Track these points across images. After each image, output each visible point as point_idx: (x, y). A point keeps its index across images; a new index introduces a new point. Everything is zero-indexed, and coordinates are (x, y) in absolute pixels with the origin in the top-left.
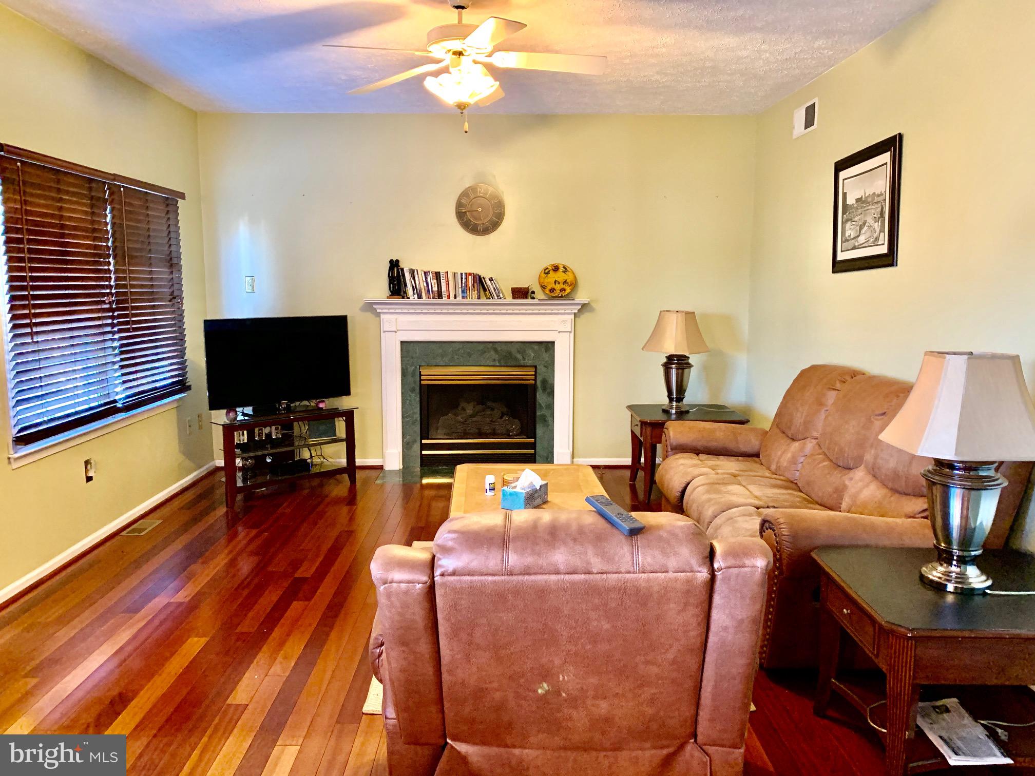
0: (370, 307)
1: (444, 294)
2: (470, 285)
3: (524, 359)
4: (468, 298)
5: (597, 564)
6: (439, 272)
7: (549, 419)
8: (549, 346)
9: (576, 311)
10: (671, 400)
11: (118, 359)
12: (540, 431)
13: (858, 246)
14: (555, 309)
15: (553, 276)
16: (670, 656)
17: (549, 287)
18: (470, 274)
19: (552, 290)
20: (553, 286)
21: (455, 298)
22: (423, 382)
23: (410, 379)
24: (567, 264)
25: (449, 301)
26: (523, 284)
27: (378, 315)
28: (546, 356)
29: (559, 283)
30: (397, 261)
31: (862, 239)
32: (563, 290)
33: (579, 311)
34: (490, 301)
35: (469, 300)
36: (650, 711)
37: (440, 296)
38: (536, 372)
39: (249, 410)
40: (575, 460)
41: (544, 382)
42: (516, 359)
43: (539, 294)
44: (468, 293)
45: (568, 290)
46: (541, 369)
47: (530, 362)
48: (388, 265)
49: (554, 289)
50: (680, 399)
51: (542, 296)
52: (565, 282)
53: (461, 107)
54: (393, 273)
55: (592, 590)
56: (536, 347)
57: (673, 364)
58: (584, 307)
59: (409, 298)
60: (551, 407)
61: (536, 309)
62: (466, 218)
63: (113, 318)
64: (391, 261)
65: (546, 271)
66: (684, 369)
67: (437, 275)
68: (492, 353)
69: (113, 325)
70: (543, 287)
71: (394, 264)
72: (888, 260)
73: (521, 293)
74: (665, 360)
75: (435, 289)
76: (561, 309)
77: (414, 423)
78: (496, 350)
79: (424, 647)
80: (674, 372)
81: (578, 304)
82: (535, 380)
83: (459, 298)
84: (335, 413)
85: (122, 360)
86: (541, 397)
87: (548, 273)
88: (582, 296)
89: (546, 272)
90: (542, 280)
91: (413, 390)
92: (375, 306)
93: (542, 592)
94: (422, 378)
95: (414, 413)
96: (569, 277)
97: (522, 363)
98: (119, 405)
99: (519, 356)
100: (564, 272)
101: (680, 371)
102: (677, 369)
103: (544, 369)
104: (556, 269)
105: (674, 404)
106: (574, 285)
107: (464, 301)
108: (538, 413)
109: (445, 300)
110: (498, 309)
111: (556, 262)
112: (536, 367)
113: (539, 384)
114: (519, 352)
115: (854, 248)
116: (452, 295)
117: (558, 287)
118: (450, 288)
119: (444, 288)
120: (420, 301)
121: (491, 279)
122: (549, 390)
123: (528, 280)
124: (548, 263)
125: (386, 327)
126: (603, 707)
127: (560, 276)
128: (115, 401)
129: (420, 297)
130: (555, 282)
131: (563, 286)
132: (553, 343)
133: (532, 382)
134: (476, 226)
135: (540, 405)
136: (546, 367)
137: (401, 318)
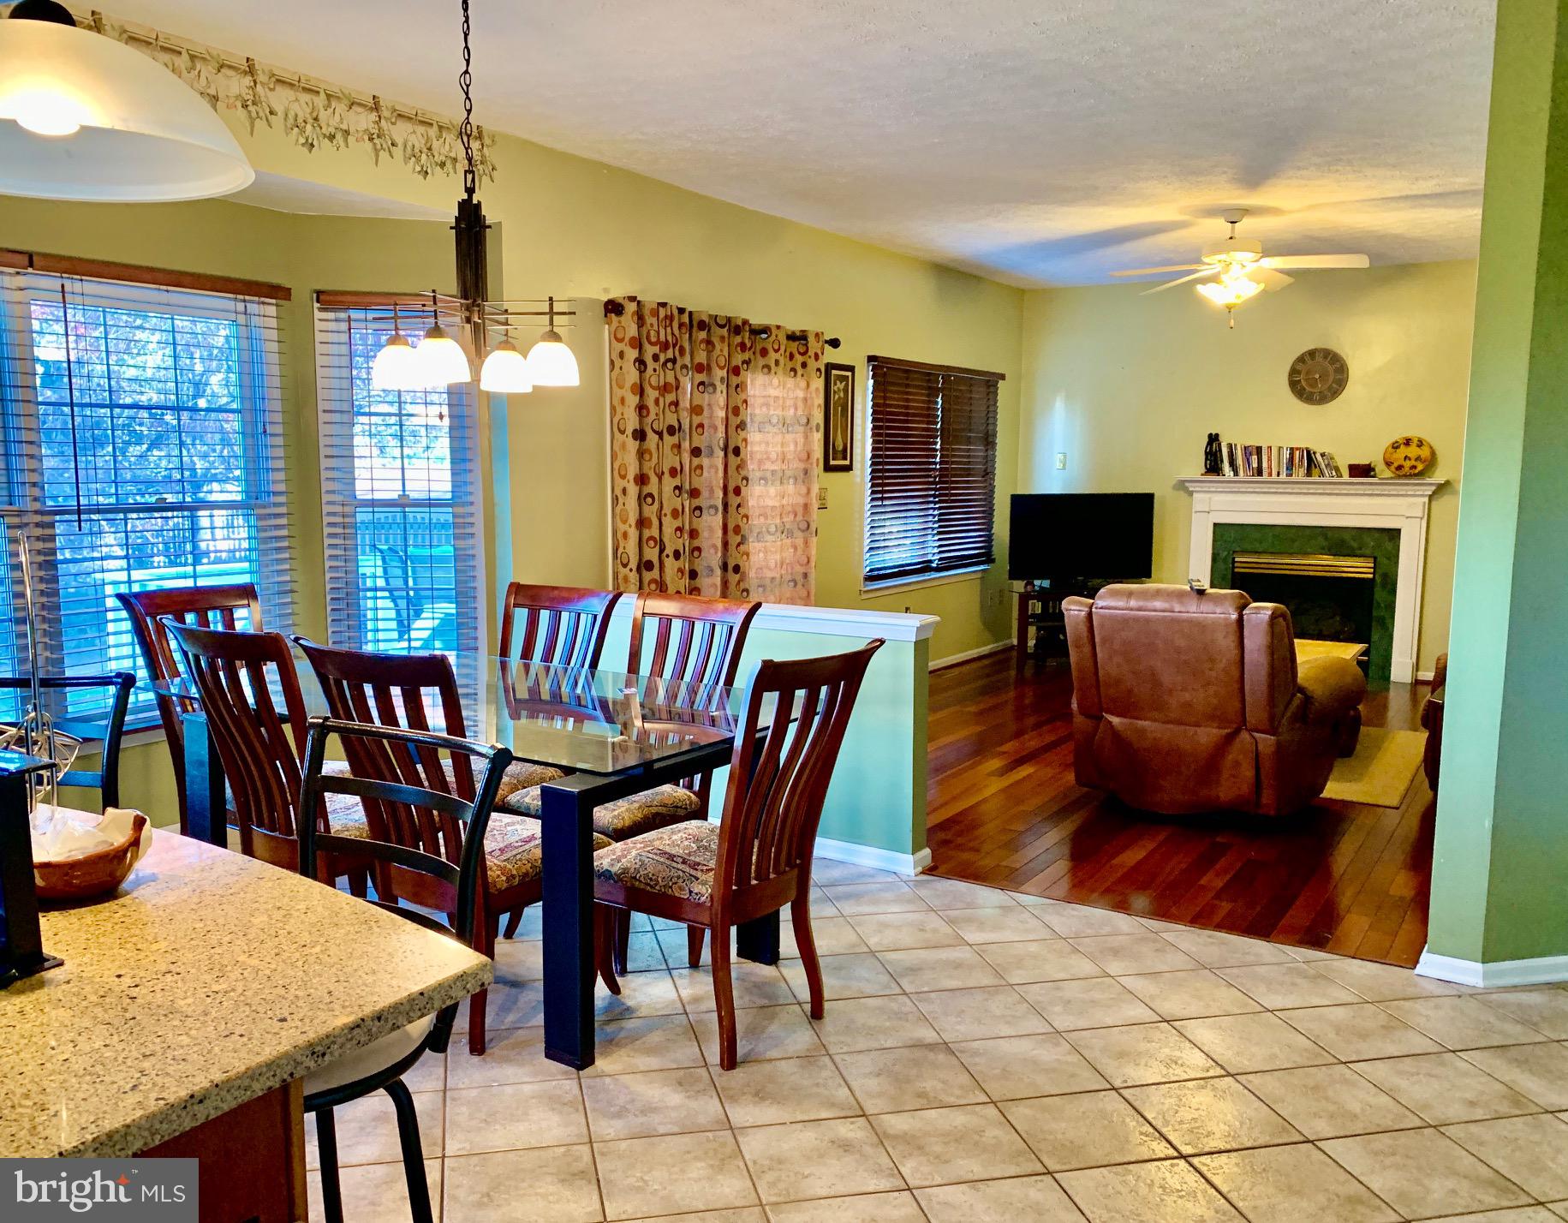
0: (1182, 486)
1: (1265, 472)
3: (1360, 547)
4: (1295, 475)
5: (1177, 608)
6: (1261, 447)
7: (1388, 621)
8: (1394, 534)
9: (1431, 493)
11: (936, 525)
14: (1402, 490)
15: (1403, 451)
16: (1222, 666)
17: (1396, 465)
18: (1297, 449)
19: (1400, 467)
20: (1401, 462)
21: (1278, 475)
22: (1236, 570)
23: (1221, 565)
24: (1423, 436)
25: (1270, 479)
26: (1364, 461)
27: (1191, 494)
28: (1389, 546)
29: (1410, 460)
30: (1217, 435)
32: (1414, 467)
33: (1434, 493)
34: (1322, 479)
35: (1294, 478)
36: (1215, 701)
37: (1260, 473)
38: (1375, 563)
39: (1046, 583)
40: (1419, 673)
41: (1385, 576)
42: (1351, 547)
43: (1383, 472)
44: (1294, 471)
45: (1420, 467)
46: (1382, 560)
47: (1368, 553)
48: (1206, 440)
49: (1402, 466)
51: (1388, 474)
52: (1418, 459)
53: (1229, 308)
54: (1211, 448)
55: (1174, 621)
56: (1377, 535)
58: (1442, 488)
59: (1224, 475)
60: (1391, 607)
61: (1377, 490)
62: (1301, 386)
63: (935, 490)
64: (1210, 435)
67: (1259, 450)
68: (1322, 539)
69: (934, 496)
70: (1388, 464)
71: (1213, 439)
73: (1361, 471)
75: (1255, 465)
76: (1410, 490)
78: (1326, 538)
79: (1087, 649)
81: (1431, 484)
82: (1374, 574)
83: (1283, 477)
85: (940, 527)
86: (1379, 595)
87: (1397, 448)
88: (1439, 477)
89: (1395, 446)
90: (1388, 455)
91: (1225, 579)
92: (1187, 484)
93: (1147, 620)
94: (1236, 565)
96: (1425, 453)
97: (1358, 552)
98: (934, 565)
99: (1355, 545)
100: (1418, 446)
103: (1385, 561)
104: (1408, 442)
106: (1431, 463)
107: (1289, 479)
108: (1375, 614)
109: (1265, 477)
110: (1330, 489)
111: (1408, 434)
112: (1376, 558)
113: (1378, 580)
114: (1355, 540)
116: (1274, 473)
117: (1408, 464)
118: (1272, 463)
119: (1265, 465)
120: (1236, 479)
121: (1323, 455)
122: (1391, 587)
123: (1370, 456)
124: (1398, 436)
125: (1197, 506)
126: (1187, 696)
127: (1413, 451)
128: (931, 561)
129: (1236, 474)
130: (1406, 458)
131: (1414, 463)
132: (1399, 531)
133: (1371, 576)
134: (1312, 394)
135: (1379, 604)
136: (1389, 559)
137: (1218, 498)
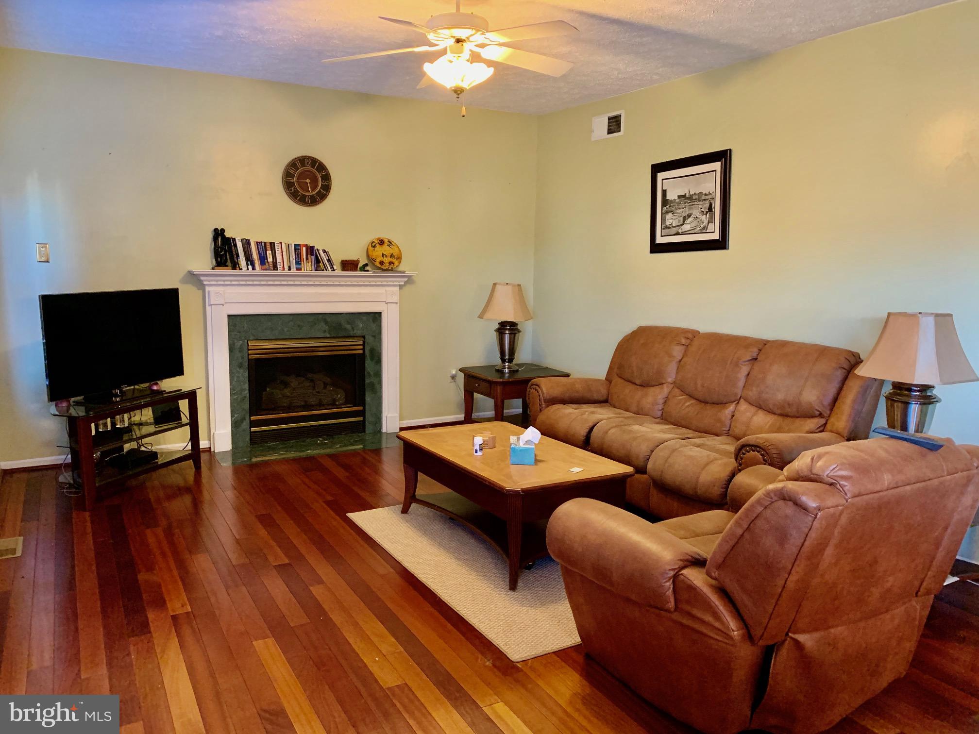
0: (194, 279)
1: (279, 266)
2: (305, 257)
3: (353, 329)
4: (303, 269)
6: (274, 243)
7: (377, 386)
8: (376, 317)
9: (403, 283)
10: (503, 361)
12: (368, 399)
13: (682, 232)
15: (380, 249)
17: (378, 260)
18: (303, 245)
19: (382, 263)
20: (381, 259)
21: (290, 269)
22: (251, 357)
23: (237, 354)
24: (391, 239)
25: (290, 273)
26: (352, 257)
27: (203, 287)
28: (373, 326)
29: (386, 256)
31: (686, 227)
32: (391, 263)
34: (325, 273)
35: (302, 272)
36: (909, 578)
37: (275, 267)
38: (364, 342)
40: (404, 421)
41: (372, 351)
42: (346, 330)
44: (302, 265)
45: (394, 264)
46: (369, 339)
47: (359, 333)
49: (383, 262)
50: (511, 360)
52: (392, 256)
53: (458, 91)
56: (364, 318)
57: (507, 329)
59: (241, 269)
60: (378, 374)
62: (294, 188)
65: (373, 244)
66: (515, 334)
67: (272, 245)
68: (323, 324)
70: (373, 260)
72: (721, 244)
73: (349, 265)
74: (497, 326)
75: (270, 259)
77: (243, 399)
78: (326, 323)
80: (507, 337)
82: (364, 349)
83: (294, 270)
84: (180, 395)
86: (369, 365)
87: (374, 247)
90: (370, 253)
91: (241, 366)
92: (202, 278)
94: (251, 352)
95: (242, 390)
96: (395, 252)
97: (352, 333)
99: (348, 327)
100: (389, 246)
101: (512, 336)
102: (510, 334)
103: (372, 339)
104: (382, 242)
105: (507, 364)
106: (399, 258)
107: (299, 273)
108: (367, 381)
109: (280, 271)
110: (330, 281)
111: (382, 236)
112: (364, 337)
113: (367, 353)
114: (348, 323)
115: (677, 234)
116: (286, 267)
117: (387, 260)
118: (284, 259)
119: (279, 259)
120: (254, 272)
121: (324, 251)
122: (377, 359)
123: (357, 253)
124: (374, 236)
125: (212, 299)
126: (891, 581)
127: (385, 249)
129: (252, 268)
130: (383, 255)
131: (390, 259)
132: (380, 314)
133: (361, 352)
134: (304, 197)
135: (369, 373)
136: (374, 336)
137: (229, 290)
